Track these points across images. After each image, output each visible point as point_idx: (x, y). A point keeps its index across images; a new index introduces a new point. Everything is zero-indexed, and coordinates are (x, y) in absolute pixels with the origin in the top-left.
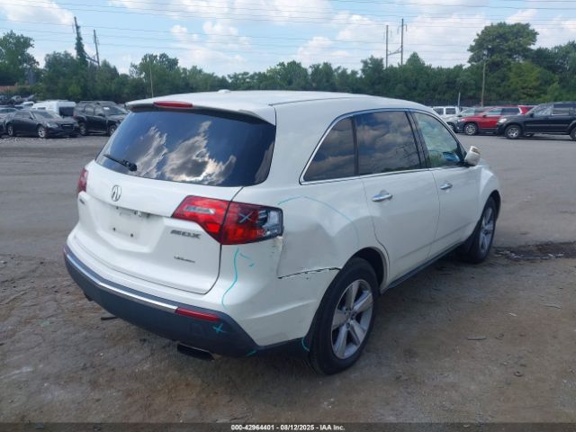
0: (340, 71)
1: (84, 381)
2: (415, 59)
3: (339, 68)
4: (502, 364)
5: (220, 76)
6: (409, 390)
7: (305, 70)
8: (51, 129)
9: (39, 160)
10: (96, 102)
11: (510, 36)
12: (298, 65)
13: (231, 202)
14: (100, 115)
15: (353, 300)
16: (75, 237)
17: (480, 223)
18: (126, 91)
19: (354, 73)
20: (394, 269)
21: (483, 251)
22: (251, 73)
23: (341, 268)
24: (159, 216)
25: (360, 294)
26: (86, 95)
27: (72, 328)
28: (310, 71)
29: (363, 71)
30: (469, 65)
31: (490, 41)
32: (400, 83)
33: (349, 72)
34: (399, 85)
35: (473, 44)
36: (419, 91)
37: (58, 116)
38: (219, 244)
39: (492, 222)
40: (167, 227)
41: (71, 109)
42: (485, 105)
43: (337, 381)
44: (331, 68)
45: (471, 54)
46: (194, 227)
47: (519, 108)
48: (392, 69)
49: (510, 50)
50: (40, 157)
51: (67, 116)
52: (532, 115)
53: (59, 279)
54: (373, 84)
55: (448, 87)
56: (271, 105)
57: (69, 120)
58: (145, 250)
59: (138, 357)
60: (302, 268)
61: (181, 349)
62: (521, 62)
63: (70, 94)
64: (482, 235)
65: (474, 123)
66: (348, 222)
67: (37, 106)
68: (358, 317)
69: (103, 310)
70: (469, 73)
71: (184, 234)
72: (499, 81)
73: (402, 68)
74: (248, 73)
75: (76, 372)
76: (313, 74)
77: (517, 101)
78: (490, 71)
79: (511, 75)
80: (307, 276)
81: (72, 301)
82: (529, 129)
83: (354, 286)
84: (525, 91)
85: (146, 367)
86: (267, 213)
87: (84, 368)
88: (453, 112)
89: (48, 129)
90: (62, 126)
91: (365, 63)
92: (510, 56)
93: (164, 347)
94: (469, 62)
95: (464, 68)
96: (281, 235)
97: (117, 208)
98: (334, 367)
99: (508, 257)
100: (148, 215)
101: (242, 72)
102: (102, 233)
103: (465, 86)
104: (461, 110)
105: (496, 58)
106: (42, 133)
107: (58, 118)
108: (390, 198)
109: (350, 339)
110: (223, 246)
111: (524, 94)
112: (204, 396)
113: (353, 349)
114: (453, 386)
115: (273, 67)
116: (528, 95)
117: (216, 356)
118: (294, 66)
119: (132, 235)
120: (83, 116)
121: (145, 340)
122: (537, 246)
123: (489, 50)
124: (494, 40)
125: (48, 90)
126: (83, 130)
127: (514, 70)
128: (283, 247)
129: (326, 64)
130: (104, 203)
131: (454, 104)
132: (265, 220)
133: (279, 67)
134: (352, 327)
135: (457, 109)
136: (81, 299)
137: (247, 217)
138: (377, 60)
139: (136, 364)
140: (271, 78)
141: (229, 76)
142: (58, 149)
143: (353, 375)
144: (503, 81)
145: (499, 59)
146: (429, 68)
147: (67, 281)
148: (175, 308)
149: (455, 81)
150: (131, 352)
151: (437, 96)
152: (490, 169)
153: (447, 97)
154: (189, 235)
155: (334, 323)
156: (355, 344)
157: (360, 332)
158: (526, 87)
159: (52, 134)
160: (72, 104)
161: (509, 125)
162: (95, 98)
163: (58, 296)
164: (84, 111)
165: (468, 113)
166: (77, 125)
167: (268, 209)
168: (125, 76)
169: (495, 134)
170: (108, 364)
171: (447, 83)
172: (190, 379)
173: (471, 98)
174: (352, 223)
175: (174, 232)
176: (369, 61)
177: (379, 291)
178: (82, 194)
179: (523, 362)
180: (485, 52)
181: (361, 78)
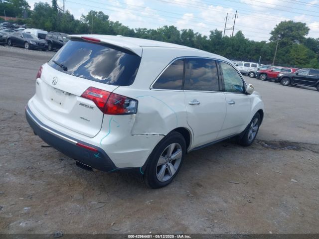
0: (198, 35)
1: (27, 174)
2: (240, 34)
3: (197, 33)
4: (243, 196)
5: (131, 28)
6: (192, 202)
7: (179, 32)
8: (32, 45)
9: (23, 61)
10: (59, 33)
11: (294, 29)
12: (175, 29)
13: (112, 93)
14: (61, 41)
15: (171, 153)
16: (32, 102)
17: (249, 125)
18: (77, 29)
19: (205, 37)
20: (196, 141)
21: (250, 140)
22: (148, 29)
23: (166, 135)
24: (75, 95)
25: (175, 150)
26: (54, 28)
27: (25, 149)
28: (181, 33)
29: (211, 37)
30: (269, 42)
31: (283, 30)
32: (230, 46)
33: (202, 36)
34: (229, 48)
35: (274, 30)
36: (239, 52)
37: (37, 38)
38: (102, 113)
39: (257, 126)
40: (78, 101)
41: (45, 35)
42: (275, 65)
43: (157, 192)
44: (193, 33)
45: (271, 35)
46: (92, 103)
47: (291, 69)
48: (226, 38)
49: (293, 37)
50: (24, 59)
51: (42, 38)
52: (297, 74)
53: (23, 124)
54: (215, 45)
55: (256, 52)
56: (141, 46)
57: (43, 41)
58: (66, 111)
59: (57, 167)
60: (145, 132)
61: (78, 164)
62: (298, 44)
63: (46, 27)
64: (250, 132)
65: (266, 74)
66: (173, 112)
67: (26, 31)
68: (173, 162)
69: (43, 142)
70: (268, 46)
71: (86, 106)
72: (284, 53)
73: (232, 38)
74: (146, 29)
75: (24, 170)
76: (183, 34)
77: (292, 65)
78: (281, 47)
79: (292, 50)
80: (147, 136)
81: (28, 135)
82: (294, 82)
83: (173, 146)
84: (298, 60)
85: (61, 172)
86: (130, 101)
87: (28, 169)
88: (255, 66)
89: (30, 45)
90: (38, 44)
91: (212, 32)
92: (293, 40)
93: (71, 164)
94: (270, 40)
95: (266, 43)
96: (136, 113)
97: (55, 88)
98: (156, 185)
99: (263, 145)
100: (70, 94)
101: (143, 28)
102: (45, 100)
103: (265, 53)
104: (260, 66)
105: (285, 40)
106: (27, 46)
107: (37, 39)
108: (198, 104)
109: (167, 172)
110: (105, 115)
111: (297, 62)
112: (87, 190)
113: (168, 178)
114: (215, 203)
115: (161, 28)
116: (299, 63)
117: (95, 170)
118: (173, 28)
119: (60, 104)
120: (51, 40)
121: (62, 160)
122: (280, 142)
123: (282, 35)
124: (285, 30)
125: (34, 23)
126: (50, 48)
127: (294, 48)
128: (136, 120)
129: (190, 30)
130: (49, 85)
131: (257, 62)
132: (128, 105)
133: (164, 28)
134: (169, 166)
135: (258, 65)
136: (33, 135)
137: (119, 102)
138: (219, 32)
139: (55, 170)
140: (159, 33)
141: (136, 29)
142: (35, 56)
143: (165, 190)
144: (286, 53)
145: (286, 41)
146: (247, 40)
147: (27, 125)
148: (77, 142)
149: (260, 50)
150: (54, 164)
151: (249, 57)
152: (261, 98)
153: (254, 57)
154: (88, 106)
155: (159, 162)
156: (169, 175)
157: (173, 170)
158: (299, 58)
159: (32, 47)
160: (45, 32)
161: (284, 77)
162: (60, 31)
163: (21, 132)
164: (51, 37)
165: (263, 68)
166: (47, 45)
167: (131, 99)
168: (78, 21)
169: (276, 81)
170: (41, 168)
171: (256, 50)
172: (81, 181)
173: (267, 60)
174: (175, 113)
175: (82, 104)
176: (214, 32)
177: (187, 151)
178: (38, 79)
179: (253, 196)
180: (279, 36)
181: (209, 40)
